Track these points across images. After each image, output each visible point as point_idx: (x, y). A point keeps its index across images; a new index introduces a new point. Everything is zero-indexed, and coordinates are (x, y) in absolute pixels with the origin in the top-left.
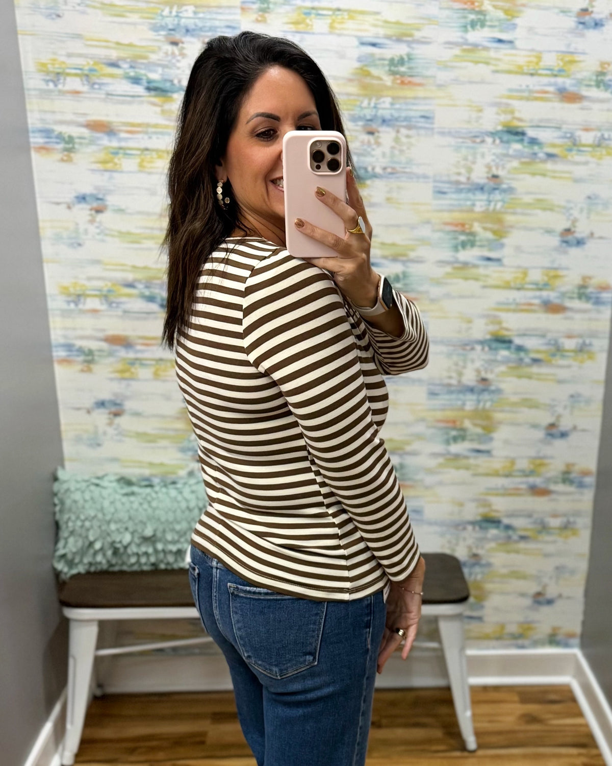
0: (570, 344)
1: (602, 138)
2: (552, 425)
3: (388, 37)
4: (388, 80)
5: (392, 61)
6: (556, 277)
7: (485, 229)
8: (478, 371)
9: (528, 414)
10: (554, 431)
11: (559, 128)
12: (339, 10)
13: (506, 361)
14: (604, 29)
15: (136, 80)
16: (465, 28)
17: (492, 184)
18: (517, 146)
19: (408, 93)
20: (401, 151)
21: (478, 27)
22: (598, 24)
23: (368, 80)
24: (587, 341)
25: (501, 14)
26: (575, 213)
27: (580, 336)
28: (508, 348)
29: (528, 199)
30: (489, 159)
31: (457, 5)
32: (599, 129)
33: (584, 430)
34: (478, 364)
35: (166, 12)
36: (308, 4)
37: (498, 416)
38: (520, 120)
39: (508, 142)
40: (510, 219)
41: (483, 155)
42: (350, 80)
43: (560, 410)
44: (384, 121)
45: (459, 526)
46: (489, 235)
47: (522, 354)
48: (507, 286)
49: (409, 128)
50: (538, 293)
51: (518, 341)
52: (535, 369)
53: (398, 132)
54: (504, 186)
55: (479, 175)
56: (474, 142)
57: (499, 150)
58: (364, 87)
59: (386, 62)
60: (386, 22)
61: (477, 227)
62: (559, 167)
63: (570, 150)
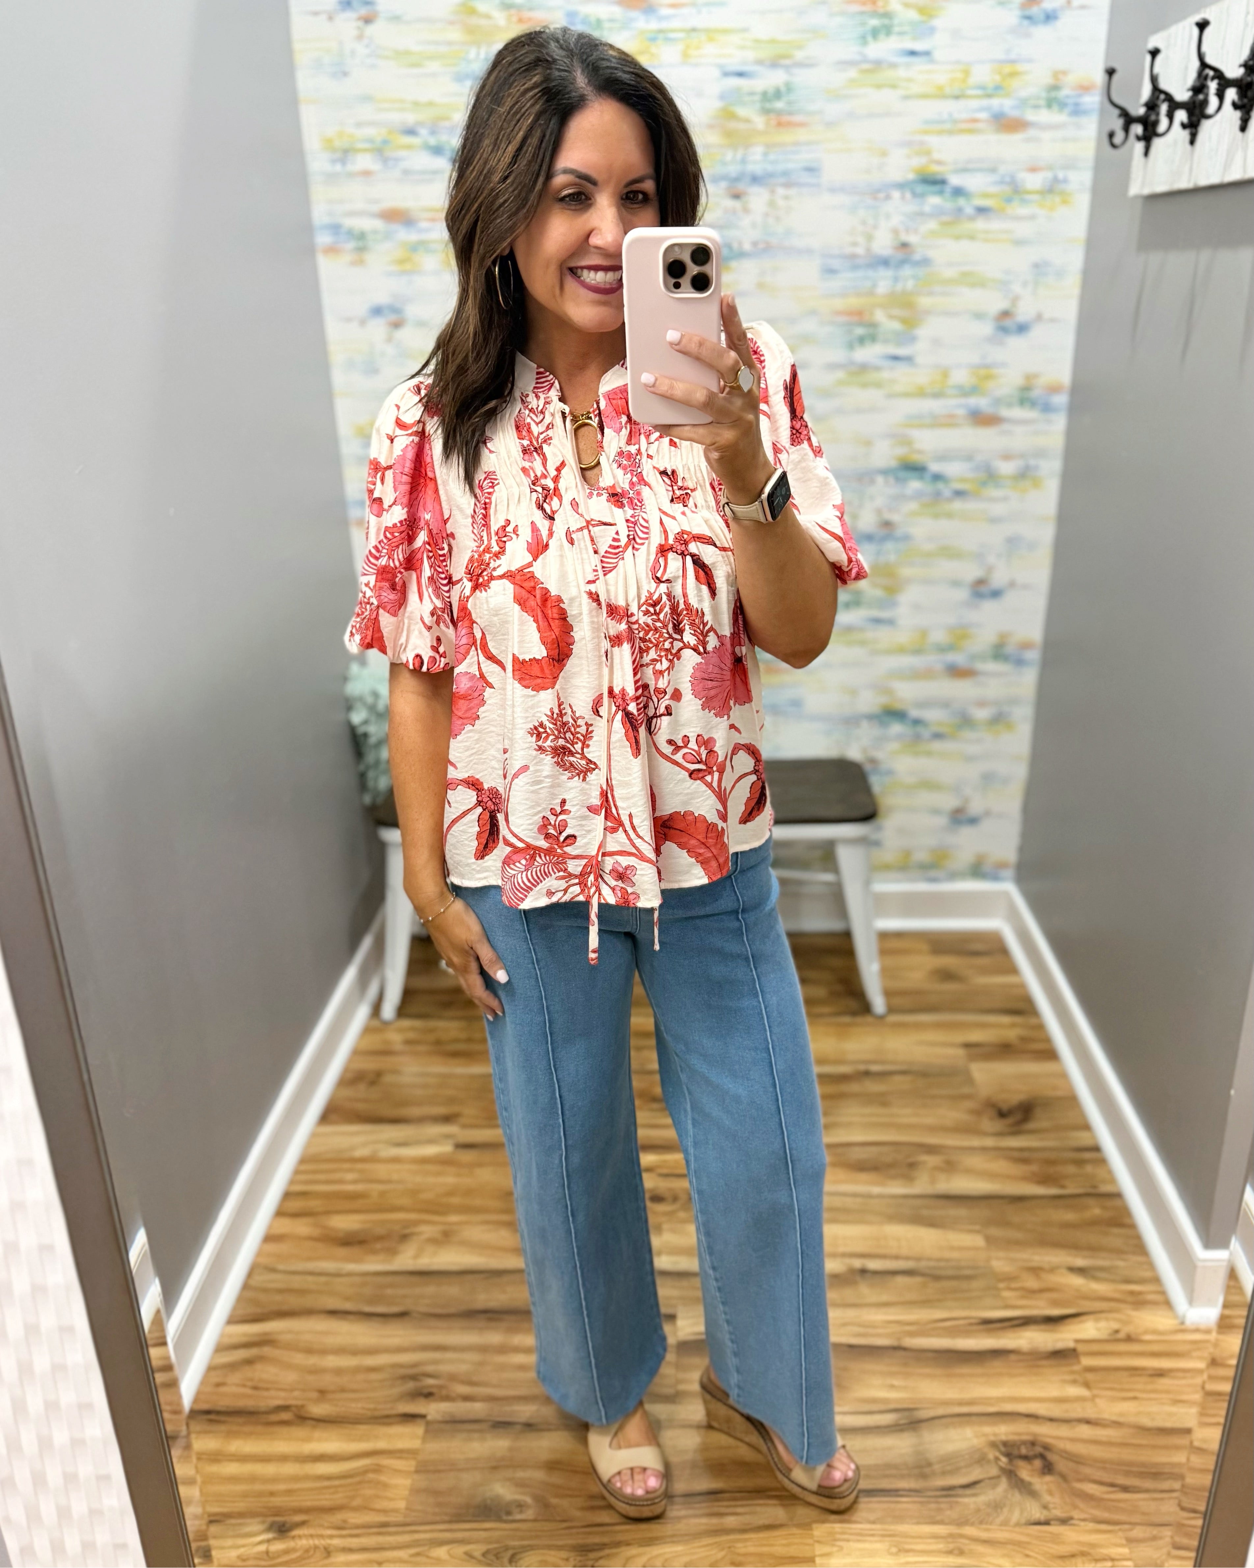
0: (1007, 468)
1: (1056, 180)
2: (980, 582)
3: (760, 62)
4: (760, 122)
5: (765, 94)
6: (988, 377)
7: (891, 317)
8: (879, 511)
9: (948, 568)
10: (983, 589)
11: (993, 170)
12: (694, 30)
13: (917, 496)
14: (1059, 24)
15: (437, 150)
16: (863, 41)
17: (900, 255)
18: (934, 200)
19: (786, 137)
20: (778, 219)
21: (882, 36)
22: (1050, 17)
23: (733, 125)
24: (1032, 462)
25: (913, 15)
26: (1017, 288)
27: (1022, 456)
28: (921, 478)
29: (949, 273)
30: (896, 221)
31: (855, 8)
32: (1050, 168)
33: (1026, 587)
34: (879, 502)
35: (472, 54)
36: (654, 25)
37: (906, 572)
38: (939, 163)
39: (922, 196)
40: (924, 302)
41: (888, 216)
42: (711, 127)
43: (991, 559)
44: (755, 179)
45: (851, 721)
46: (896, 326)
47: (940, 486)
48: (921, 393)
49: (788, 185)
50: (962, 401)
51: (935, 467)
52: (957, 505)
53: (773, 192)
54: (917, 257)
55: (883, 244)
56: (875, 199)
57: (911, 207)
58: (729, 134)
59: (757, 98)
60: (757, 41)
61: (880, 316)
62: (995, 225)
63: (1009, 200)
